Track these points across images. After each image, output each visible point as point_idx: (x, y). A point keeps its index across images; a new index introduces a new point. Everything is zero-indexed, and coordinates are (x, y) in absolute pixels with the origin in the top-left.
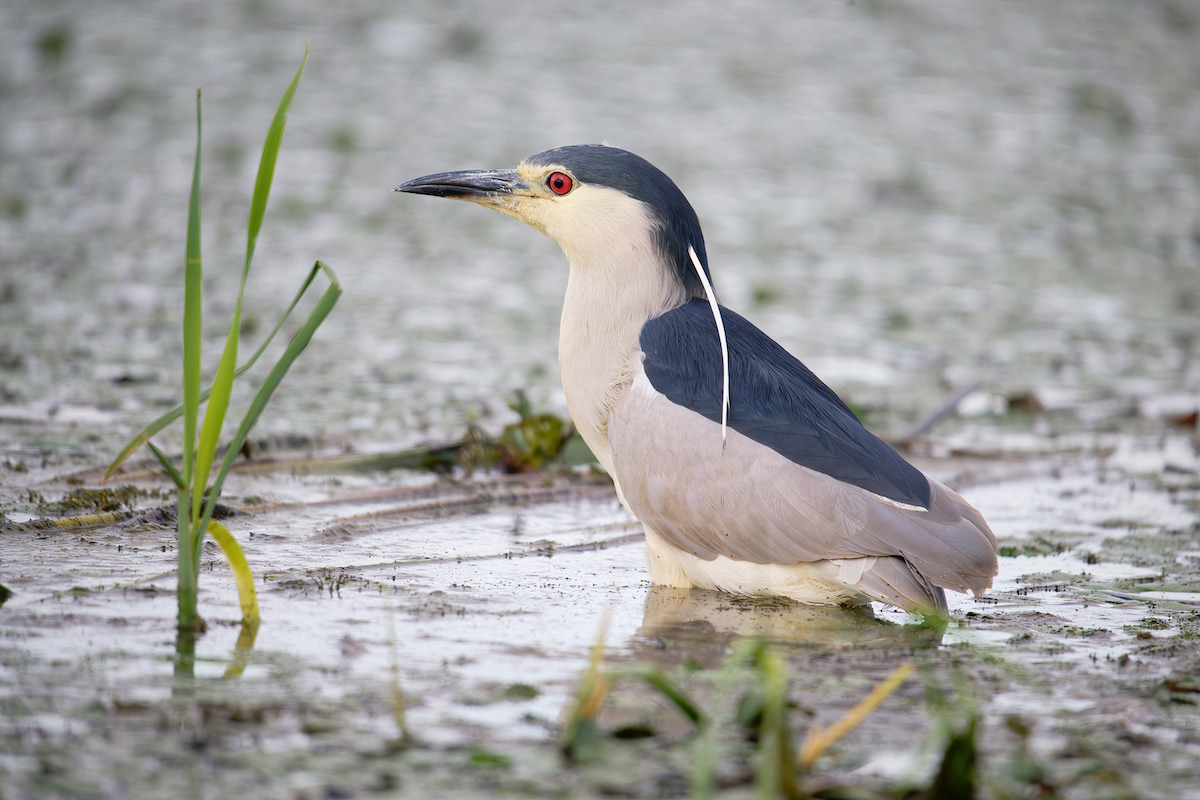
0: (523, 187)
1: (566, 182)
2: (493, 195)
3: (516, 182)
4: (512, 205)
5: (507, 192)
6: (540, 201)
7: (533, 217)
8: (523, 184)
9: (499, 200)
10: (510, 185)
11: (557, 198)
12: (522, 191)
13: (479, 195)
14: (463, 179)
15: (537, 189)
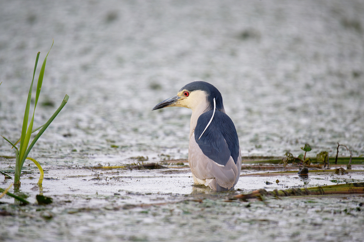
0: (179, 98)
1: (187, 93)
2: (173, 103)
3: (177, 97)
4: (178, 104)
5: (176, 101)
6: (184, 100)
7: (184, 104)
8: (179, 97)
9: (175, 103)
10: (176, 99)
11: (187, 97)
12: (179, 99)
13: (171, 104)
14: (166, 102)
15: (182, 97)
